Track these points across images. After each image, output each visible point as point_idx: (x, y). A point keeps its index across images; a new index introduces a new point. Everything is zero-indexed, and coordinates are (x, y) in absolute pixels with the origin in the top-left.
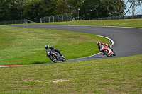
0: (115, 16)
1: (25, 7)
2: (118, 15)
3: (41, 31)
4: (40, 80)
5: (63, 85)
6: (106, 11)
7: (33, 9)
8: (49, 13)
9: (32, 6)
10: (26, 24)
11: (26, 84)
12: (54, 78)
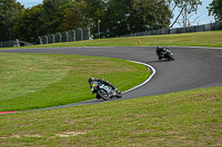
0: (156, 30)
1: (15, 21)
2: (161, 27)
3: (41, 58)
4: (40, 133)
5: (75, 141)
6: (142, 23)
7: (28, 24)
8: (54, 28)
9: (26, 18)
10: (18, 47)
11: (18, 141)
12: (63, 131)
